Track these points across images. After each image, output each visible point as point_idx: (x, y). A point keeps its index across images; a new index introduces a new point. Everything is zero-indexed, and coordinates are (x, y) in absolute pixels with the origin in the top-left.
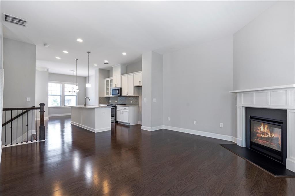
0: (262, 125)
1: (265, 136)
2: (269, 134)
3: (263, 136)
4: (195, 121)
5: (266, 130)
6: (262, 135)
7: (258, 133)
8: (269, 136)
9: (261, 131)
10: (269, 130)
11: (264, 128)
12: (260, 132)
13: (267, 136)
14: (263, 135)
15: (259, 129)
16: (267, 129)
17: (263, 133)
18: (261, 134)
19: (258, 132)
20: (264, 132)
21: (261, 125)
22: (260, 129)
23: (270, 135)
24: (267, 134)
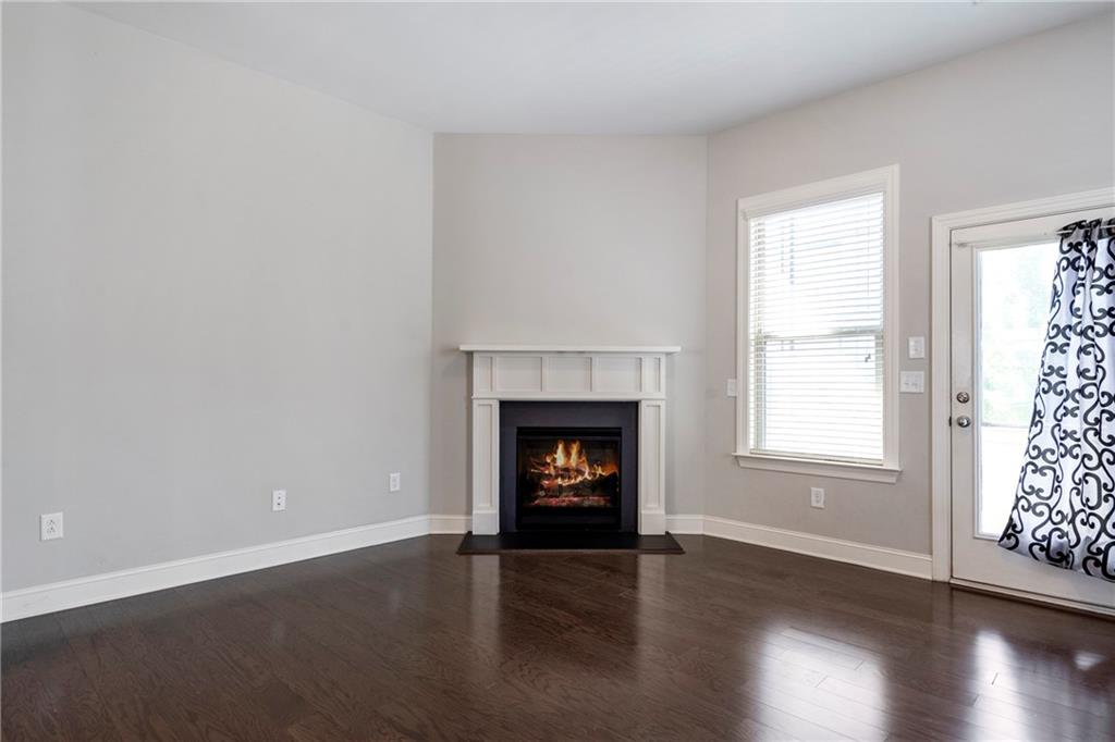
0: (561, 447)
1: (573, 481)
2: (587, 470)
3: (565, 483)
4: (276, 494)
5: (574, 461)
6: (559, 481)
7: (549, 476)
8: (586, 475)
9: (555, 467)
10: (584, 458)
11: (568, 454)
12: (553, 472)
13: (580, 479)
14: (563, 477)
15: (548, 461)
16: (580, 457)
17: (565, 472)
18: (557, 477)
19: (547, 472)
20: (567, 470)
21: (557, 448)
22: (554, 460)
23: (589, 474)
24: (580, 472)
